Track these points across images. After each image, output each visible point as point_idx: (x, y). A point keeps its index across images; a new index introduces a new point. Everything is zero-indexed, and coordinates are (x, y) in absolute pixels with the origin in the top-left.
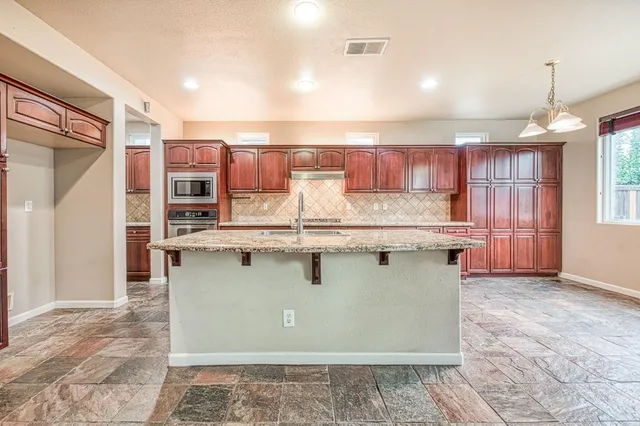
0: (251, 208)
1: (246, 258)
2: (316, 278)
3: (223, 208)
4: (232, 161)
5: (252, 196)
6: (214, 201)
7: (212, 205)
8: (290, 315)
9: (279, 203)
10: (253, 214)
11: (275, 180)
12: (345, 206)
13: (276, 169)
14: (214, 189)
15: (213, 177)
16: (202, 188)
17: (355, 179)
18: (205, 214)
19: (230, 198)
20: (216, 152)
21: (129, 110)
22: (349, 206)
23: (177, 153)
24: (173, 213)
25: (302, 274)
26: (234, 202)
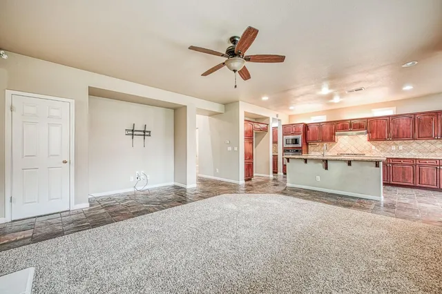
0: (317, 149)
1: (306, 161)
2: (326, 168)
3: (304, 148)
4: (308, 130)
5: (318, 144)
6: (300, 146)
7: (299, 148)
8: (318, 178)
9: (331, 146)
10: (319, 151)
11: (328, 136)
12: (371, 147)
13: (328, 131)
14: (300, 142)
15: (300, 137)
16: (296, 141)
17: (375, 134)
18: (297, 151)
19: (307, 144)
20: (301, 127)
21: (273, 119)
22: (373, 147)
23: (287, 129)
24: (286, 150)
25: (322, 167)
26: (309, 146)
